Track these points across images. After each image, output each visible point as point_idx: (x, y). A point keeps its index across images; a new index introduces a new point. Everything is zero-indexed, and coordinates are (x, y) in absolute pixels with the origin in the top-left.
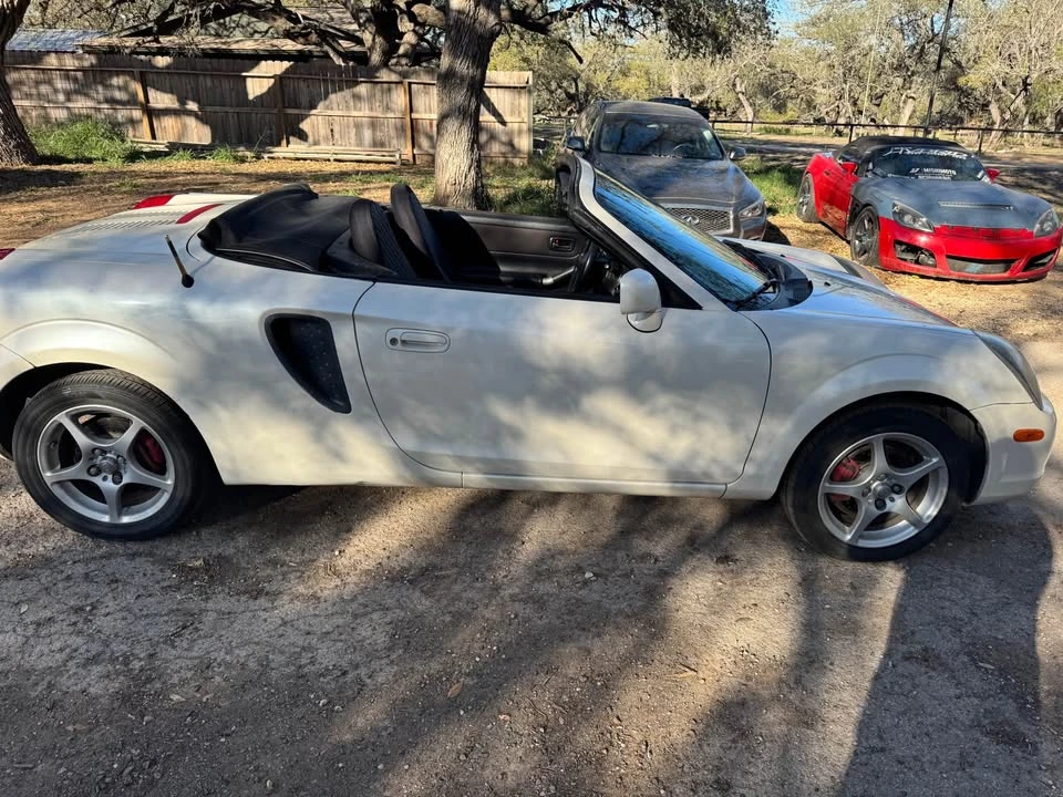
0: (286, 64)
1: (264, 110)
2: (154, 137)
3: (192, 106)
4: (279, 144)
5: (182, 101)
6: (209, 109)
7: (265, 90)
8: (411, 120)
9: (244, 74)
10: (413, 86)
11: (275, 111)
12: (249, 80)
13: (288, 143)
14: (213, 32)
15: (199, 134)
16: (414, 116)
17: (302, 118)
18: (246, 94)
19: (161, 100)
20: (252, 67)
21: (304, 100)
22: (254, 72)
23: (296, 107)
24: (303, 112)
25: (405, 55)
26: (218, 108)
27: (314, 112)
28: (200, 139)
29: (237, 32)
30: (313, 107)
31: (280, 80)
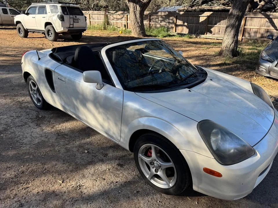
0: (211, 13)
1: (202, 25)
2: (176, 31)
3: (186, 24)
4: (204, 34)
5: (184, 23)
6: (189, 25)
7: (204, 20)
8: (244, 28)
9: (200, 16)
10: (247, 18)
11: (205, 25)
12: (201, 17)
13: (207, 34)
14: (209, 5)
15: (186, 31)
16: (245, 27)
17: (212, 27)
18: (199, 21)
19: (179, 22)
20: (202, 14)
21: (214, 22)
22: (202, 15)
23: (211, 24)
24: (213, 26)
25: (259, 9)
26: (191, 25)
27: (216, 26)
28: (186, 32)
29: (216, 4)
30: (216, 24)
31: (209, 17)
